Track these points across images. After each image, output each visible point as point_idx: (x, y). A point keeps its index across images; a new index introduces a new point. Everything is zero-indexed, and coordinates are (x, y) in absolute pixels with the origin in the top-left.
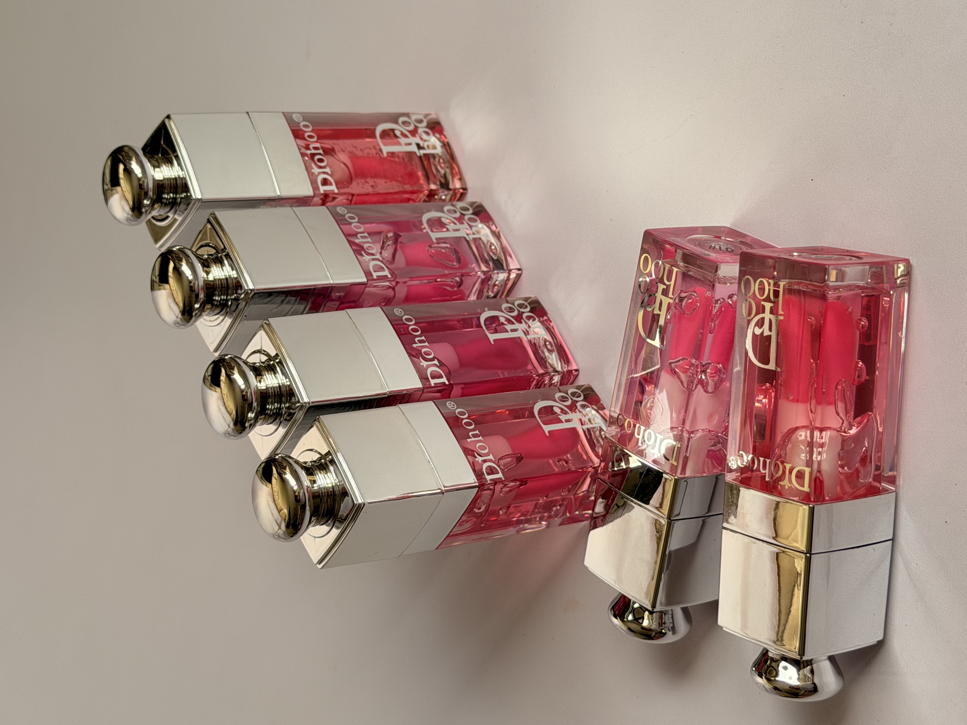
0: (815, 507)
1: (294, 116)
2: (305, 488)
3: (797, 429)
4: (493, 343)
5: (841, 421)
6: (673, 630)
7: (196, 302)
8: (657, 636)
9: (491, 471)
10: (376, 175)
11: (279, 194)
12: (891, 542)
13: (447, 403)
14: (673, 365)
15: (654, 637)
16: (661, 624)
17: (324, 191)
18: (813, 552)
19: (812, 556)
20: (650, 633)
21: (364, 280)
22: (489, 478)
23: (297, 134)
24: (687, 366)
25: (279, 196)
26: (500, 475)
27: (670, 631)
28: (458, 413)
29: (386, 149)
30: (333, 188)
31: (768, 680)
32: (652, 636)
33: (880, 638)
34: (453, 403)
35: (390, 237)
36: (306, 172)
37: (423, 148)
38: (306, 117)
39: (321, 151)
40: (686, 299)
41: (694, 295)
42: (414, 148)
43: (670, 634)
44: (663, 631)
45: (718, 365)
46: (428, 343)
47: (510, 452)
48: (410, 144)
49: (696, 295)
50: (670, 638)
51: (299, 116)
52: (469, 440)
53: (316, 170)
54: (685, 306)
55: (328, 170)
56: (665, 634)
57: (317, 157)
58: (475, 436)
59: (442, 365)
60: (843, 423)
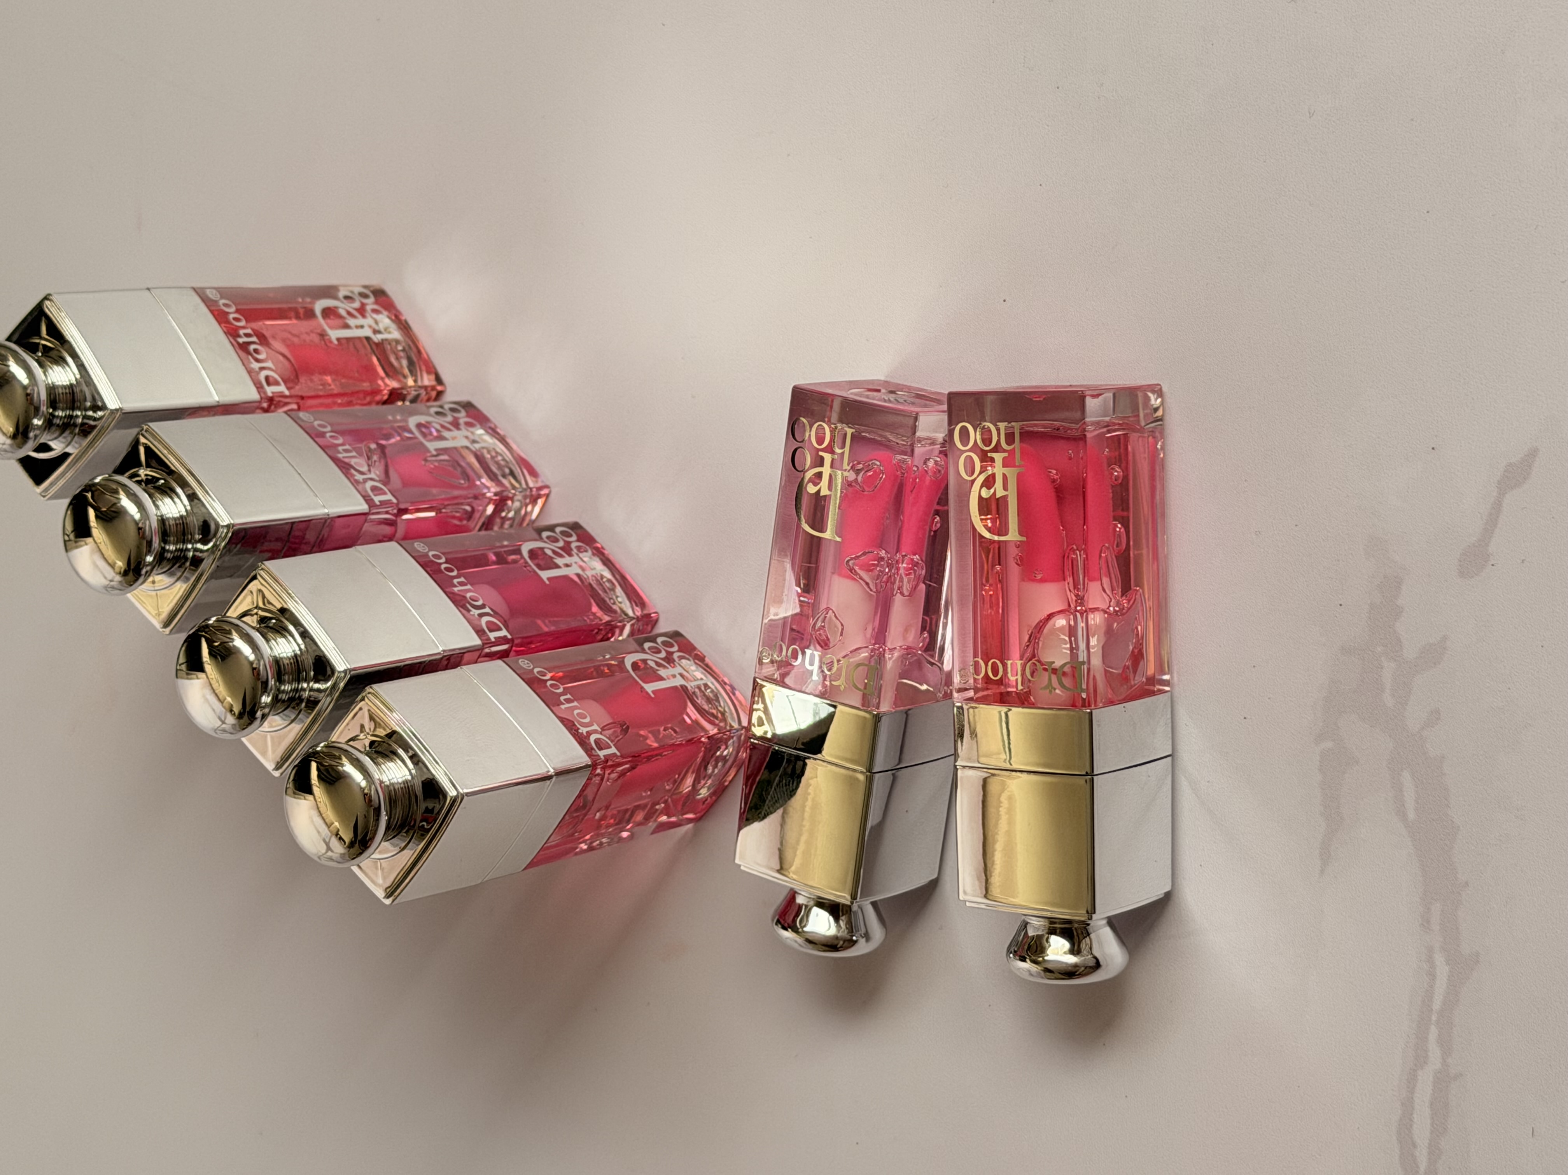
0: (1094, 711)
1: (208, 292)
2: (377, 782)
3: (1050, 616)
4: (547, 582)
5: (1107, 600)
6: (867, 937)
7: (149, 552)
8: (846, 944)
9: (600, 745)
10: (325, 371)
11: (217, 399)
12: (1170, 758)
13: (520, 660)
14: (851, 563)
15: (841, 947)
16: (851, 929)
17: (273, 393)
18: (1095, 773)
19: (1095, 778)
20: (835, 942)
21: (364, 507)
22: (602, 754)
23: (220, 317)
24: (875, 561)
25: (218, 402)
26: (613, 750)
27: (863, 937)
28: (538, 672)
29: (334, 334)
30: (282, 388)
31: (1035, 962)
32: (838, 946)
33: (1168, 888)
34: (526, 661)
35: (375, 449)
36: (243, 367)
37: (379, 332)
38: (223, 292)
39: (254, 339)
40: (863, 472)
41: (876, 465)
42: (367, 332)
43: (862, 941)
44: (854, 938)
45: (915, 557)
46: (471, 585)
47: (611, 721)
48: (362, 327)
49: (878, 463)
50: (862, 948)
51: (214, 291)
52: (563, 707)
53: (256, 366)
54: (864, 482)
55: (269, 364)
56: (856, 942)
57: (252, 347)
58: (568, 701)
59: (495, 614)
60: (1110, 602)
